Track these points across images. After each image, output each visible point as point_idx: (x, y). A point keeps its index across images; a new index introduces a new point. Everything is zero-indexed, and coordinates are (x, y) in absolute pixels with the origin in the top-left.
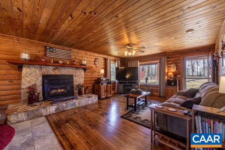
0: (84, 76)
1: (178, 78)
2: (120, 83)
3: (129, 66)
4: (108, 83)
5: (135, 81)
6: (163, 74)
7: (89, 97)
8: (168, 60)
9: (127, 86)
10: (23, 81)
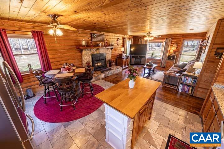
0: (111, 53)
1: (176, 54)
2: (132, 57)
3: (139, 44)
4: (126, 58)
5: (143, 56)
6: (166, 52)
7: (118, 68)
8: (173, 40)
9: (137, 59)
10: (84, 59)
